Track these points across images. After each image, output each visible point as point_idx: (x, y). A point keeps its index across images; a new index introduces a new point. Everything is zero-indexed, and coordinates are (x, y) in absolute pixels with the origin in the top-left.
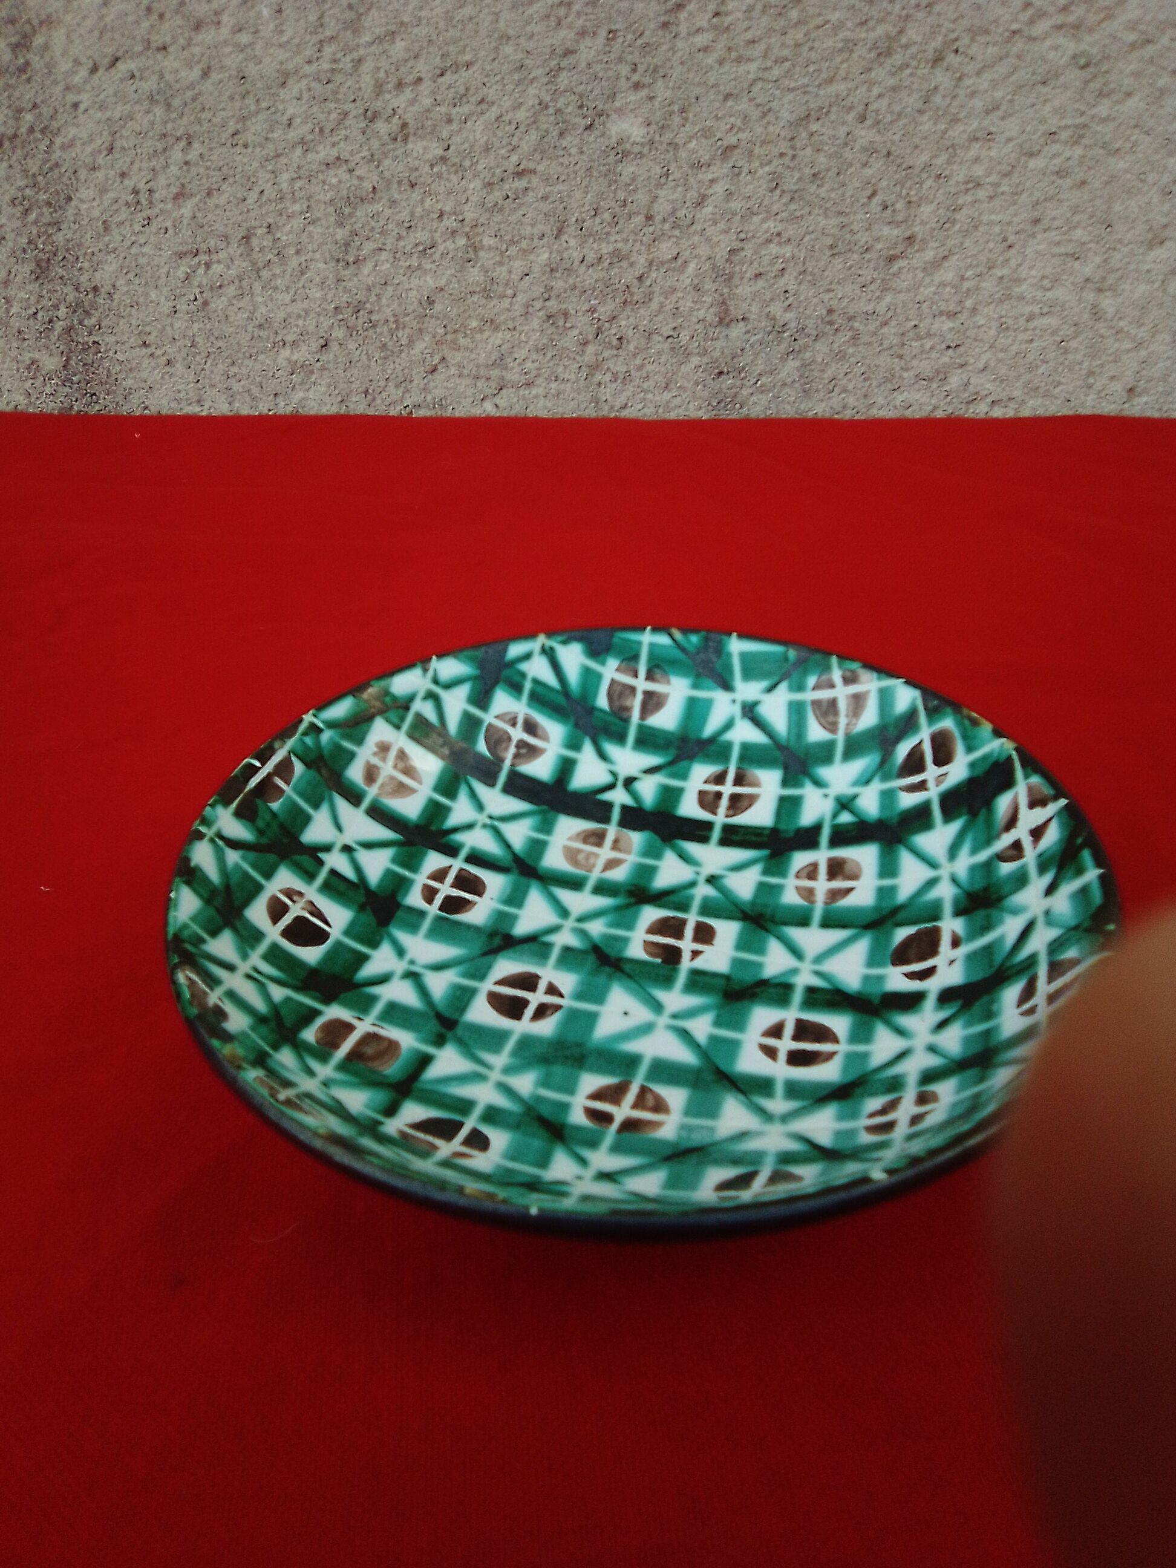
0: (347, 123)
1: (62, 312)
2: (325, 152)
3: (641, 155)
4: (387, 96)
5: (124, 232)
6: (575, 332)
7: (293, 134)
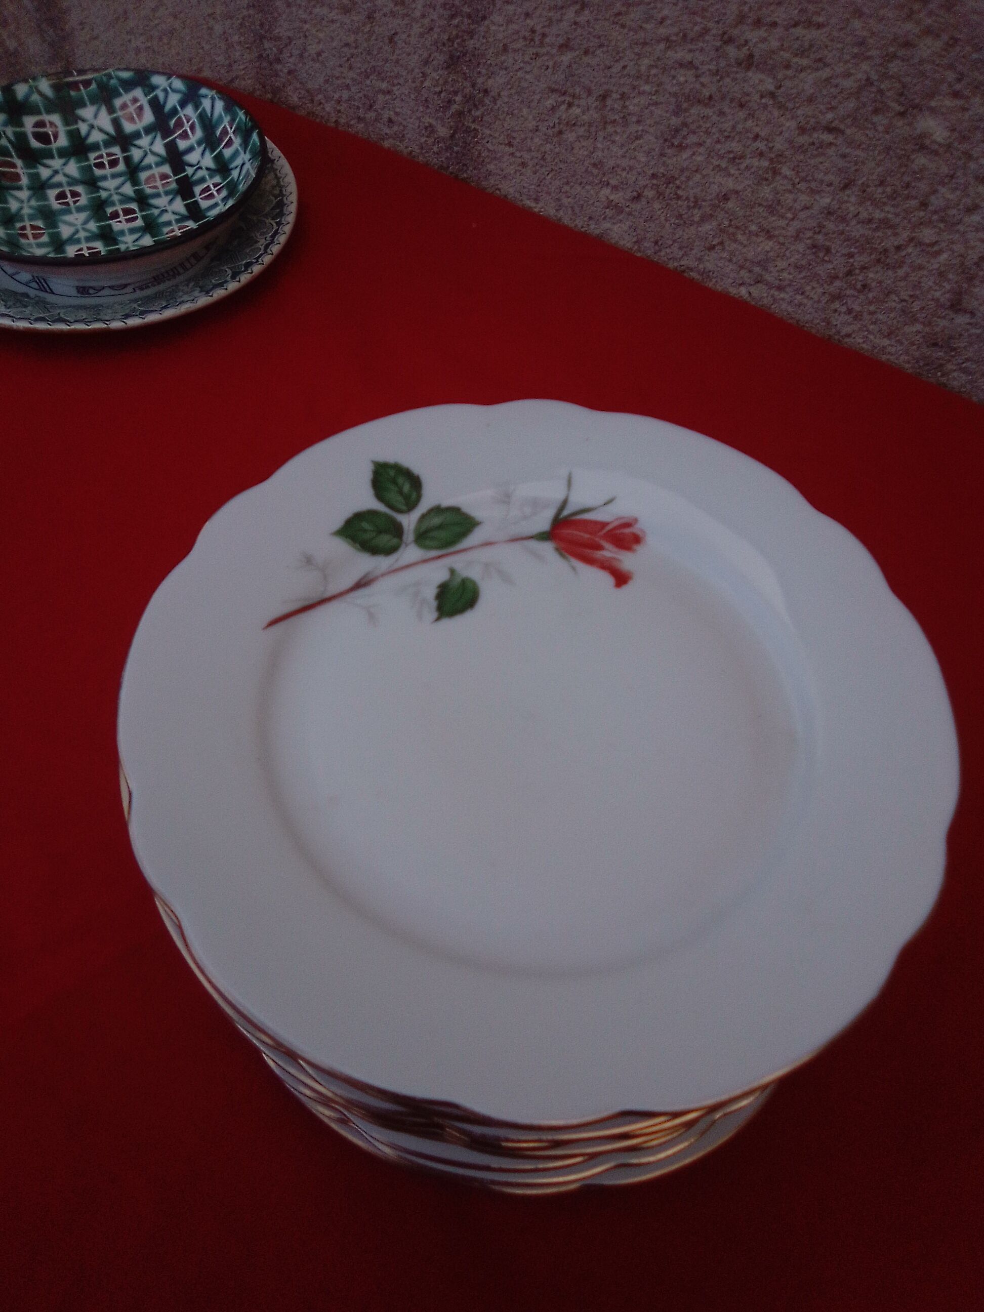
0: (707, 38)
1: (458, 98)
2: (680, 54)
3: (936, 153)
4: (745, 27)
5: (516, 58)
6: (830, 266)
7: (663, 31)
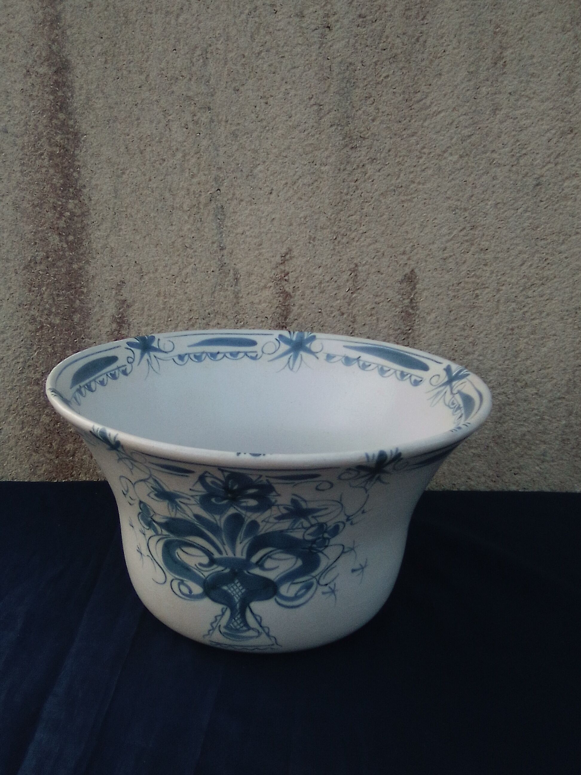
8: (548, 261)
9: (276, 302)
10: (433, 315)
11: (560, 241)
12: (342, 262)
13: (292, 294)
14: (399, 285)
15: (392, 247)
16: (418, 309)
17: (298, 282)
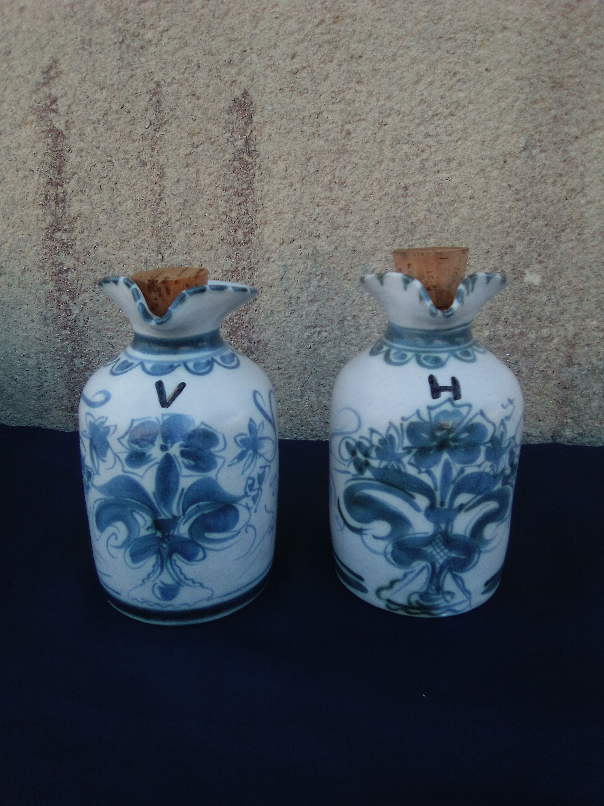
3: (538, 291)
5: (280, 316)
8: (458, 77)
9: (41, 147)
10: (281, 165)
11: (478, 43)
12: (136, 80)
13: (65, 133)
14: (226, 116)
15: (210, 53)
16: (259, 155)
17: (72, 113)
